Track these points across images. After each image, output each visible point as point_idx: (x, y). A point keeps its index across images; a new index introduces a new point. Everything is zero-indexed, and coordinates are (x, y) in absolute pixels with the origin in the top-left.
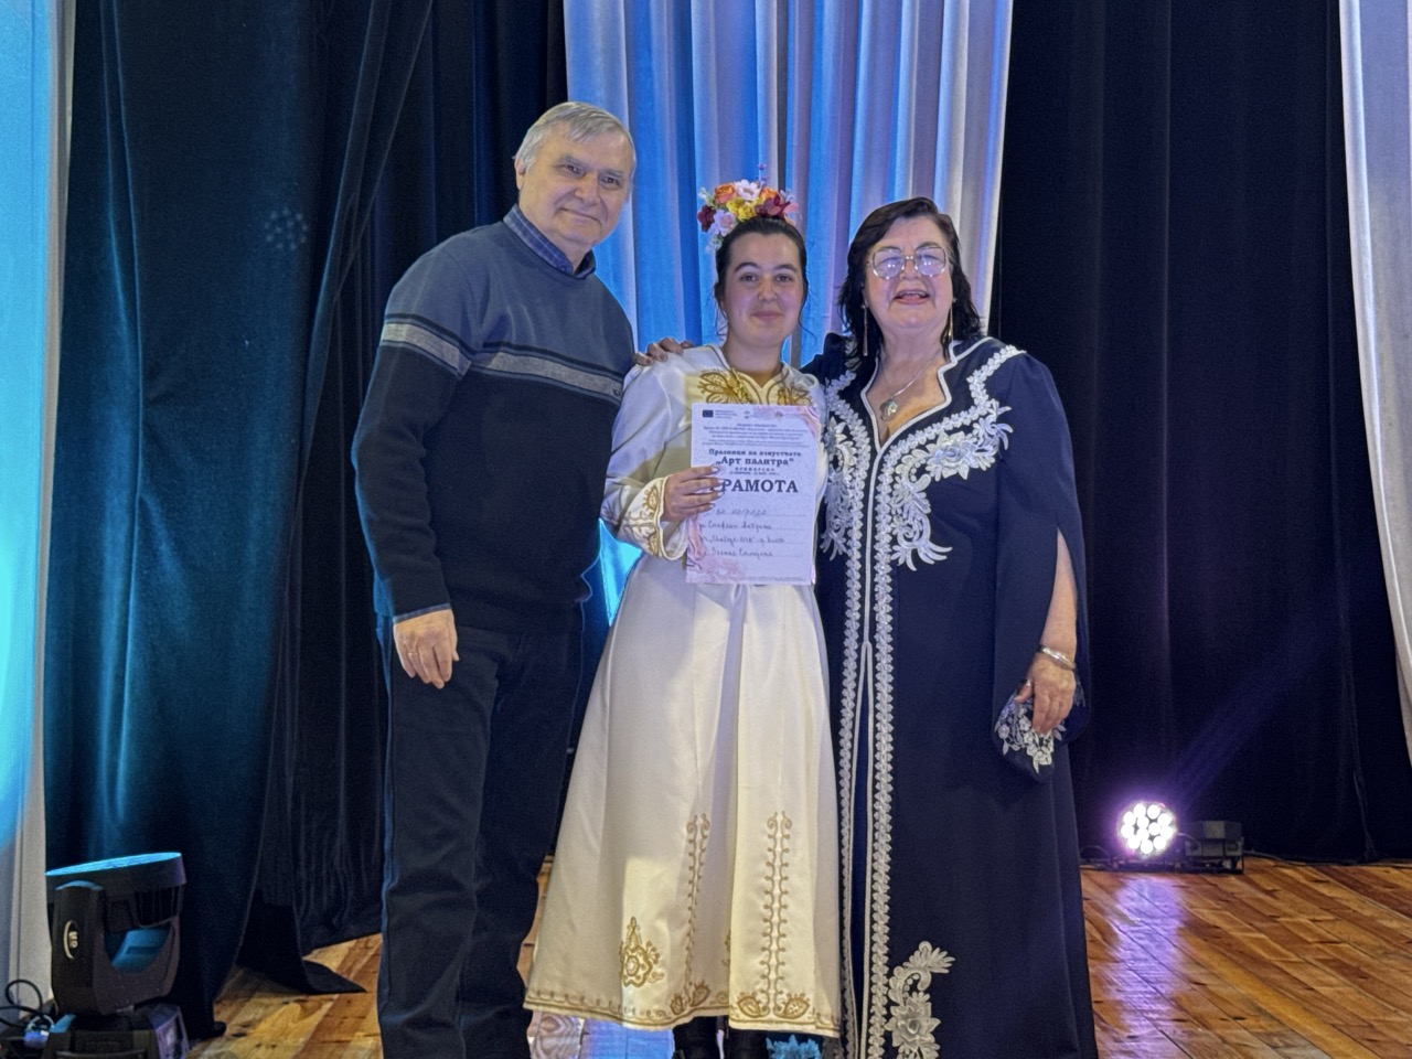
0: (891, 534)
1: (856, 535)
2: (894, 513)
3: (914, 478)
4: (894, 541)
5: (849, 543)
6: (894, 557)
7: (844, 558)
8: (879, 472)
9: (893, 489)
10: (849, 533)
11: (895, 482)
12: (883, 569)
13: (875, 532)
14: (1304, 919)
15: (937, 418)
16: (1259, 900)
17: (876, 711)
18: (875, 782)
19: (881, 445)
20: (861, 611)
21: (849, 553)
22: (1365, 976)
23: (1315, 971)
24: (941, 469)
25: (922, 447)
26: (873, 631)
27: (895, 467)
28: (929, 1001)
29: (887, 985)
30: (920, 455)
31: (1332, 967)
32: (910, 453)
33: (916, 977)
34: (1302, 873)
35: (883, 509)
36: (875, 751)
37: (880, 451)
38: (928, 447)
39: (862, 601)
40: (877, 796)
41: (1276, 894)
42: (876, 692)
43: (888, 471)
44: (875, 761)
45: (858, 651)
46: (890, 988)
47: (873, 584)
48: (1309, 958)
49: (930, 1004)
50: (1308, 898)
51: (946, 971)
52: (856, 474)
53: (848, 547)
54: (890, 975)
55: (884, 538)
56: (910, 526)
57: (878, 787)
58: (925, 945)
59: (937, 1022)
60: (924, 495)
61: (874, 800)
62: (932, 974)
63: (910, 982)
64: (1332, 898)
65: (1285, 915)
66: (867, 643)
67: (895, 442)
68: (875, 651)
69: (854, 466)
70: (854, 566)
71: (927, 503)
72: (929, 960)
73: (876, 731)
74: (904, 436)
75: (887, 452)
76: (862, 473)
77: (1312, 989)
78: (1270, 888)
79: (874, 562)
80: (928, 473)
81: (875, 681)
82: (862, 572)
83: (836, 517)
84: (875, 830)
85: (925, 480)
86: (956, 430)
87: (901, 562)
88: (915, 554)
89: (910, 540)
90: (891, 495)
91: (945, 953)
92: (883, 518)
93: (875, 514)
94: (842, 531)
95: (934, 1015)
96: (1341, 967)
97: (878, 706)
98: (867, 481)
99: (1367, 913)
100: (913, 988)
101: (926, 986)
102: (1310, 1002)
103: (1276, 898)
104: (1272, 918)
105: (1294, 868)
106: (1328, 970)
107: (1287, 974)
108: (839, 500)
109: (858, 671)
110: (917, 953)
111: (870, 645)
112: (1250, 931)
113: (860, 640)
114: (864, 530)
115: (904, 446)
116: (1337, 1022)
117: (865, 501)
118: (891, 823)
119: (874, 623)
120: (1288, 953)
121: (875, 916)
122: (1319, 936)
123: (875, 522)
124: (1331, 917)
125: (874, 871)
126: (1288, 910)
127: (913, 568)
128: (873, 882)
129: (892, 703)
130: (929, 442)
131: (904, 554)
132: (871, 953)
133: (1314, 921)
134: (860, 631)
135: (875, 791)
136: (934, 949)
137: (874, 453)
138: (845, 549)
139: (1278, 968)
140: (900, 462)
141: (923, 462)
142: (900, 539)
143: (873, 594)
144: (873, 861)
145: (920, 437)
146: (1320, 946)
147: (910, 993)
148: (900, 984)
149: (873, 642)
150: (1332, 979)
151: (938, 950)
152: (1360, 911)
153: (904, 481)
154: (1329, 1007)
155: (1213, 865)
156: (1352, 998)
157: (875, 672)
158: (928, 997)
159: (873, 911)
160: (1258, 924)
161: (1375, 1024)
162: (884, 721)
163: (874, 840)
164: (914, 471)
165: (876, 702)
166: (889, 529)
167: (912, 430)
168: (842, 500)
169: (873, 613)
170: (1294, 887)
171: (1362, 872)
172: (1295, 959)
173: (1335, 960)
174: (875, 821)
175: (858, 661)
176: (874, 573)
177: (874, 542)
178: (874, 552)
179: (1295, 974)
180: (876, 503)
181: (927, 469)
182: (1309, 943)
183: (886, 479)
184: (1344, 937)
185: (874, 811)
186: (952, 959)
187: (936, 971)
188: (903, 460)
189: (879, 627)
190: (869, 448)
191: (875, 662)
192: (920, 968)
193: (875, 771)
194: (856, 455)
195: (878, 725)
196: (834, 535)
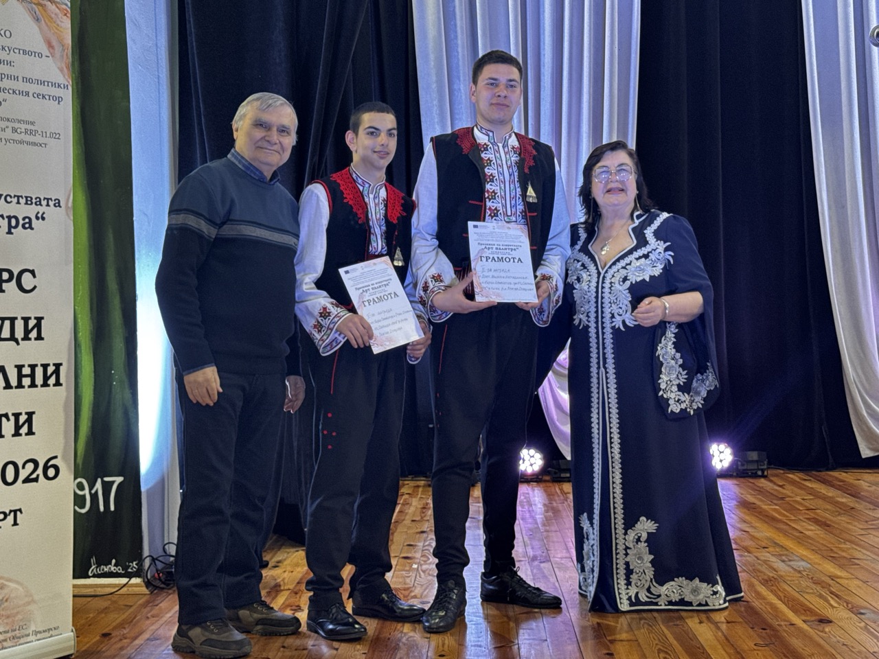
0: (611, 313)
1: (593, 315)
2: (612, 302)
3: (621, 283)
4: (613, 317)
5: (590, 319)
6: (613, 324)
7: (588, 327)
8: (603, 283)
9: (611, 290)
10: (589, 314)
11: (612, 286)
12: (608, 331)
13: (602, 312)
14: (798, 499)
15: (630, 252)
16: (776, 490)
17: (609, 403)
18: (611, 438)
19: (603, 269)
20: (598, 353)
21: (590, 324)
22: (828, 526)
23: (804, 524)
24: (635, 277)
25: (624, 268)
26: (605, 363)
27: (611, 279)
28: (647, 546)
29: (625, 539)
30: (624, 272)
31: (812, 522)
32: (618, 271)
33: (639, 535)
34: (797, 476)
35: (606, 301)
36: (610, 423)
37: (602, 272)
38: (627, 267)
39: (598, 348)
40: (612, 445)
41: (784, 487)
42: (608, 393)
43: (607, 281)
44: (611, 428)
45: (598, 373)
46: (626, 540)
47: (603, 339)
48: (801, 518)
49: (647, 548)
50: (801, 488)
51: (655, 531)
52: (591, 285)
53: (589, 322)
54: (626, 534)
55: (607, 316)
56: (621, 308)
57: (612, 440)
58: (643, 519)
59: (652, 557)
60: (628, 291)
61: (611, 447)
62: (648, 533)
63: (636, 537)
64: (812, 488)
65: (790, 497)
66: (602, 369)
67: (610, 267)
68: (607, 373)
69: (589, 281)
70: (592, 331)
71: (629, 295)
72: (646, 526)
73: (610, 413)
74: (614, 263)
75: (606, 272)
76: (594, 284)
77: (802, 533)
78: (781, 484)
79: (603, 328)
80: (629, 280)
81: (608, 388)
82: (597, 333)
83: (582, 307)
84: (613, 462)
85: (628, 284)
86: (640, 258)
87: (617, 327)
88: (624, 322)
89: (621, 315)
90: (610, 293)
91: (653, 522)
92: (606, 305)
93: (602, 303)
94: (585, 314)
95: (650, 553)
96: (816, 521)
97: (610, 400)
98: (597, 287)
99: (830, 494)
100: (638, 540)
101: (645, 539)
102: (802, 539)
103: (784, 488)
104: (782, 499)
105: (793, 473)
106: (810, 523)
107: (789, 525)
108: (583, 299)
109: (598, 383)
110: (639, 523)
111: (604, 370)
112: (770, 505)
113: (599, 368)
114: (597, 312)
115: (615, 268)
116: (814, 548)
117: (597, 297)
118: (621, 458)
119: (605, 359)
120: (792, 516)
121: (616, 505)
122: (805, 506)
123: (602, 307)
124: (812, 497)
125: (613, 483)
126: (791, 495)
127: (623, 329)
128: (613, 488)
129: (617, 398)
130: (627, 265)
131: (618, 323)
132: (615, 524)
133: (803, 499)
134: (598, 363)
135: (611, 443)
136: (647, 520)
137: (599, 273)
138: (587, 323)
139: (784, 522)
140: (613, 276)
141: (626, 275)
142: (616, 315)
143: (604, 344)
144: (613, 478)
145: (622, 263)
146: (806, 512)
147: (637, 543)
148: (631, 538)
149: (605, 368)
150: (813, 528)
151: (649, 521)
152: (826, 493)
153: (617, 285)
154: (810, 541)
155: (752, 473)
156: (822, 536)
157: (607, 383)
158: (646, 544)
159: (614, 503)
160: (775, 502)
161: (833, 548)
162: (614, 408)
163: (613, 467)
164: (621, 280)
165: (609, 398)
166: (610, 310)
167: (618, 260)
168: (584, 298)
169: (604, 354)
170: (793, 483)
171: (828, 475)
172: (794, 518)
173: (814, 518)
174: (612, 458)
175: (598, 378)
176: (603, 333)
177: (602, 318)
178: (603, 323)
179: (794, 525)
180: (602, 298)
181: (628, 278)
182: (801, 510)
183: (607, 285)
184: (819, 507)
185: (612, 453)
186: (657, 525)
187: (649, 531)
188: (615, 275)
189: (608, 361)
190: (596, 271)
191: (607, 378)
192: (641, 530)
193: (611, 433)
194: (590, 275)
195: (611, 410)
196: (581, 316)
